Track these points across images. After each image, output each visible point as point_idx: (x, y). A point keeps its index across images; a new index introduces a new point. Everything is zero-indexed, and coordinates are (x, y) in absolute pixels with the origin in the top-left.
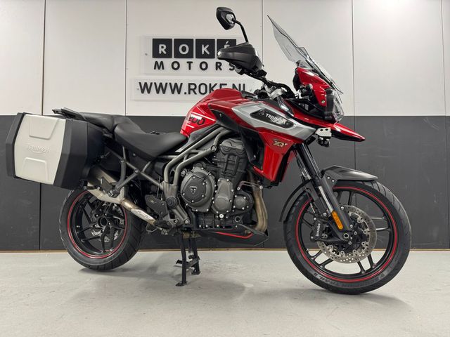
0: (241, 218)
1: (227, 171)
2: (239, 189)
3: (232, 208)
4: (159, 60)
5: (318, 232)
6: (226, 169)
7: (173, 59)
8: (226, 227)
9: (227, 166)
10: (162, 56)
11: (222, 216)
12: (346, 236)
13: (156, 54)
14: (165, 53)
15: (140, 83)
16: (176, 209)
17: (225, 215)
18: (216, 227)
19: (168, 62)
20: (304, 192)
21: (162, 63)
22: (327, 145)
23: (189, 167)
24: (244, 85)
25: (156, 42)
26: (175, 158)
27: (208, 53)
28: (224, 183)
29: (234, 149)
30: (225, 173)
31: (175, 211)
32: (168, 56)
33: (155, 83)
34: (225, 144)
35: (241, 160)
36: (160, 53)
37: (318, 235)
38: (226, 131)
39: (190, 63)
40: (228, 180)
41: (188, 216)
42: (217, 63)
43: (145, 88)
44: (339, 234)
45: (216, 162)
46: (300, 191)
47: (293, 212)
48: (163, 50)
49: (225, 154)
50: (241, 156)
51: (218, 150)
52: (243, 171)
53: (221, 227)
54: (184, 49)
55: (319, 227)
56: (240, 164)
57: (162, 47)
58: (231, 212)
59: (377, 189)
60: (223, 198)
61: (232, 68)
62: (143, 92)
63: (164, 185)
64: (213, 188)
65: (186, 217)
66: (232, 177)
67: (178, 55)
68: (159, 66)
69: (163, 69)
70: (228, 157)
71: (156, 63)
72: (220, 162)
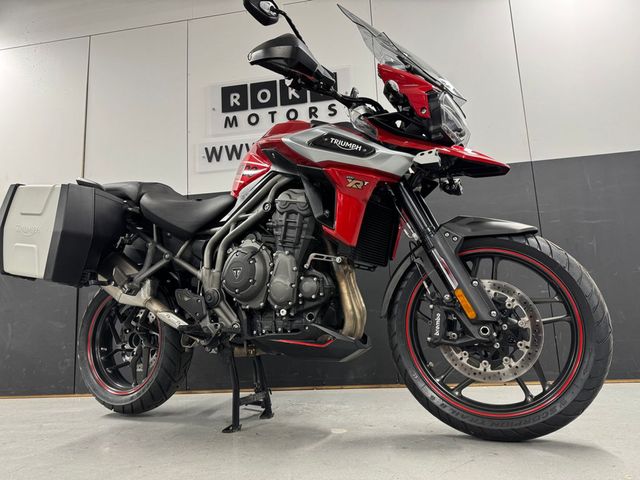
0: (315, 314)
1: (288, 239)
2: (306, 266)
3: (298, 299)
4: (231, 115)
5: (438, 328)
6: (285, 236)
7: (250, 111)
8: (292, 331)
9: (286, 231)
10: (236, 108)
11: (283, 312)
12: (485, 331)
13: (226, 107)
14: (238, 104)
15: (206, 149)
16: (219, 307)
17: (288, 311)
18: (277, 332)
19: (242, 116)
20: (413, 264)
21: (235, 118)
22: (457, 192)
23: (237, 240)
25: (227, 92)
26: (219, 230)
27: (298, 97)
28: (283, 257)
29: (295, 203)
30: (283, 242)
31: (218, 311)
32: (243, 107)
33: (226, 147)
34: (283, 197)
35: (307, 219)
36: (232, 105)
37: (437, 334)
38: (285, 180)
39: (273, 113)
40: (287, 252)
41: (238, 318)
42: (310, 109)
43: (213, 155)
44: (472, 329)
45: (273, 227)
46: (407, 263)
47: (398, 299)
48: (236, 101)
49: (282, 214)
50: (305, 213)
51: (274, 209)
52: (311, 237)
53: (285, 331)
54: (264, 96)
55: (438, 320)
56: (305, 226)
57: (235, 97)
58: (296, 305)
59: (536, 246)
60: (282, 283)
61: (332, 113)
62: (210, 160)
63: (202, 273)
64: (269, 268)
65: (235, 320)
66: (294, 248)
67: (256, 105)
68: (231, 123)
69: (236, 125)
70: (287, 217)
71: (227, 118)
72: (277, 227)
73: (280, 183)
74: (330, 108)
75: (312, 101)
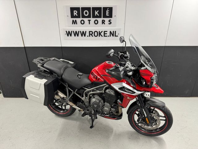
2: (112, 106)
7: (81, 19)
10: (76, 17)
12: (150, 124)
13: (72, 16)
14: (77, 15)
15: (66, 31)
24: (115, 31)
25: (72, 9)
26: (88, 90)
27: (98, 15)
32: (79, 17)
33: (73, 31)
34: (108, 92)
39: (89, 21)
43: (69, 34)
48: (76, 14)
51: (105, 93)
54: (86, 13)
57: (75, 12)
60: (107, 109)
61: (110, 23)
62: (68, 36)
64: (103, 105)
65: (93, 110)
68: (75, 22)
69: (77, 24)
71: (73, 21)
73: (106, 86)
74: (109, 21)
75: (103, 17)
